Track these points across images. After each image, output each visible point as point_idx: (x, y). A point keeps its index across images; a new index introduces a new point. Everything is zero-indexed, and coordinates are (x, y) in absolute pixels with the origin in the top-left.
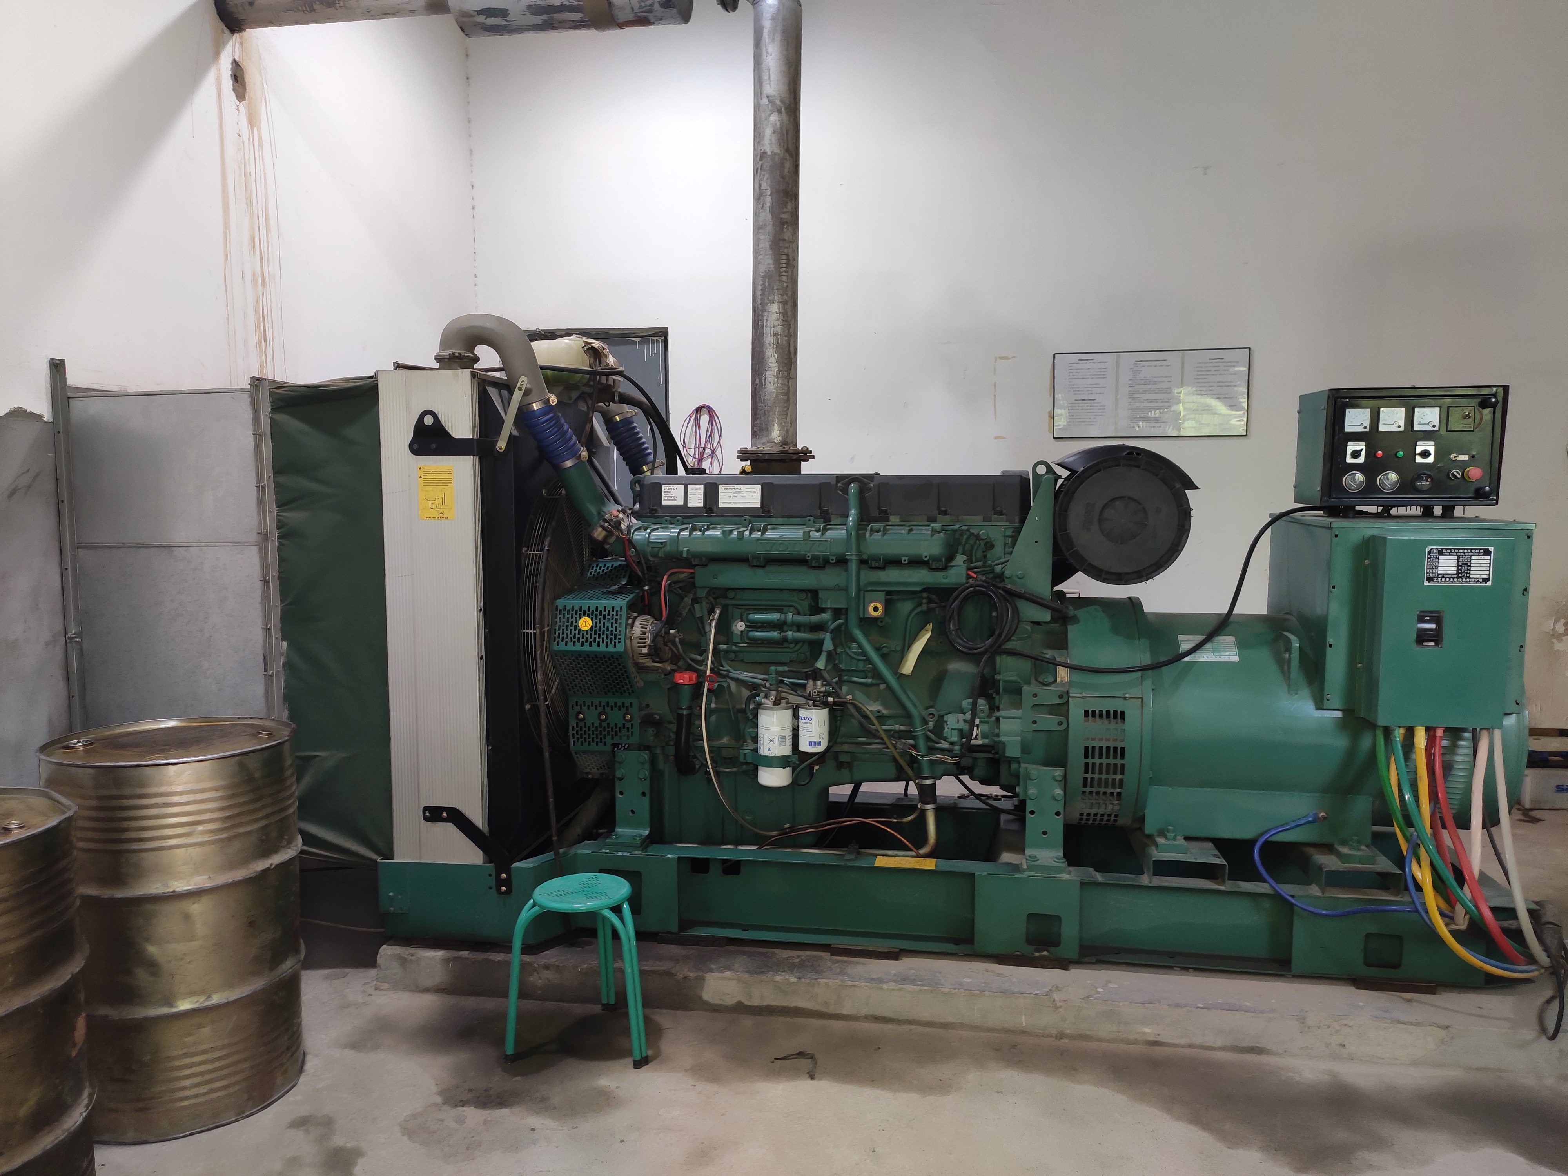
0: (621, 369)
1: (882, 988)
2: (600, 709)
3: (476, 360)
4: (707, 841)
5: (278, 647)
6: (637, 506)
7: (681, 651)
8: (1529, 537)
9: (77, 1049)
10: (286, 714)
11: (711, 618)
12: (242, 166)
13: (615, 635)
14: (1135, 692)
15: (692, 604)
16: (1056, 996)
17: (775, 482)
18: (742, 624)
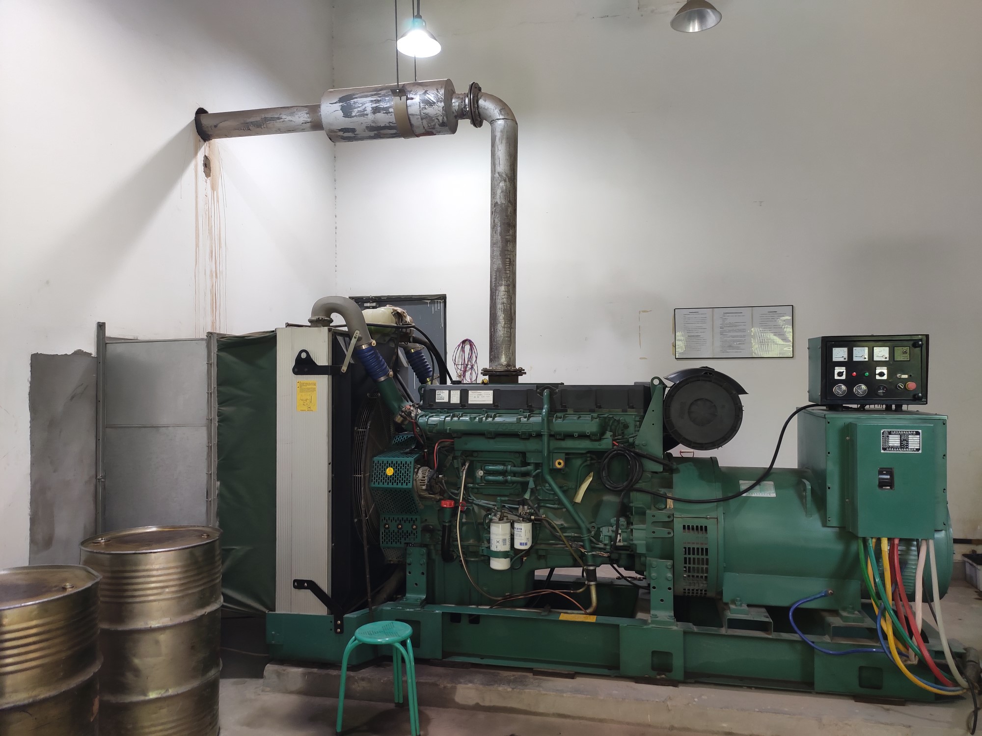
0: (413, 324)
1: (563, 696)
2: (398, 522)
3: (332, 321)
4: (461, 603)
5: (215, 484)
6: (422, 402)
7: (445, 487)
8: (944, 424)
9: (94, 717)
10: (217, 524)
11: (463, 468)
12: (207, 213)
13: (407, 478)
14: (713, 515)
15: (453, 460)
16: (669, 703)
17: (501, 389)
18: (482, 472)
